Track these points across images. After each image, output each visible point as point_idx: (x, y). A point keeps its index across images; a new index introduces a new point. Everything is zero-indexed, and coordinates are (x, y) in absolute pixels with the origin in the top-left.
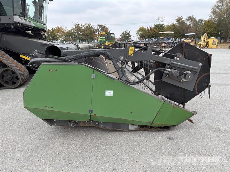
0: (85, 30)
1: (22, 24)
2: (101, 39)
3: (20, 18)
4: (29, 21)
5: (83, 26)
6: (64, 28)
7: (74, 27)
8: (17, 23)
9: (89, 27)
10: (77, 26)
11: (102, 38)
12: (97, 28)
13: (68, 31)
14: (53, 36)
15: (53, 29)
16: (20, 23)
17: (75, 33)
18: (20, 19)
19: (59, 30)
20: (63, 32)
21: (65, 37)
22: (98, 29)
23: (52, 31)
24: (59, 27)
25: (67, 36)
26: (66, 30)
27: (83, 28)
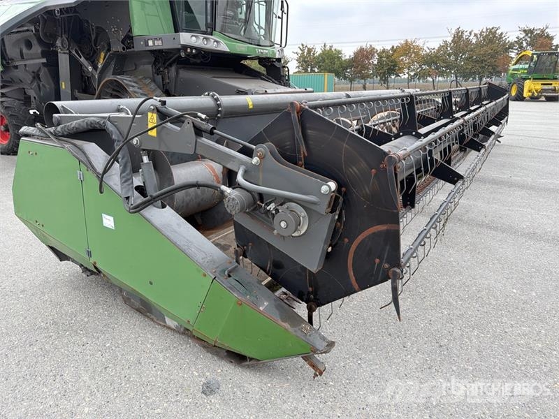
0: (478, 45)
1: (196, 48)
2: (514, 70)
3: (192, 36)
4: (215, 41)
5: (475, 35)
6: (420, 43)
7: (450, 39)
8: (185, 47)
9: (492, 38)
10: (458, 37)
11: (517, 67)
12: (516, 40)
13: (428, 51)
14: (390, 64)
15: (393, 47)
16: (192, 48)
17: (450, 55)
18: (194, 38)
19: (407, 49)
20: (417, 54)
21: (420, 66)
22: (519, 42)
23: (391, 52)
24: (409, 40)
25: (426, 63)
26: (425, 48)
27: (474, 41)
